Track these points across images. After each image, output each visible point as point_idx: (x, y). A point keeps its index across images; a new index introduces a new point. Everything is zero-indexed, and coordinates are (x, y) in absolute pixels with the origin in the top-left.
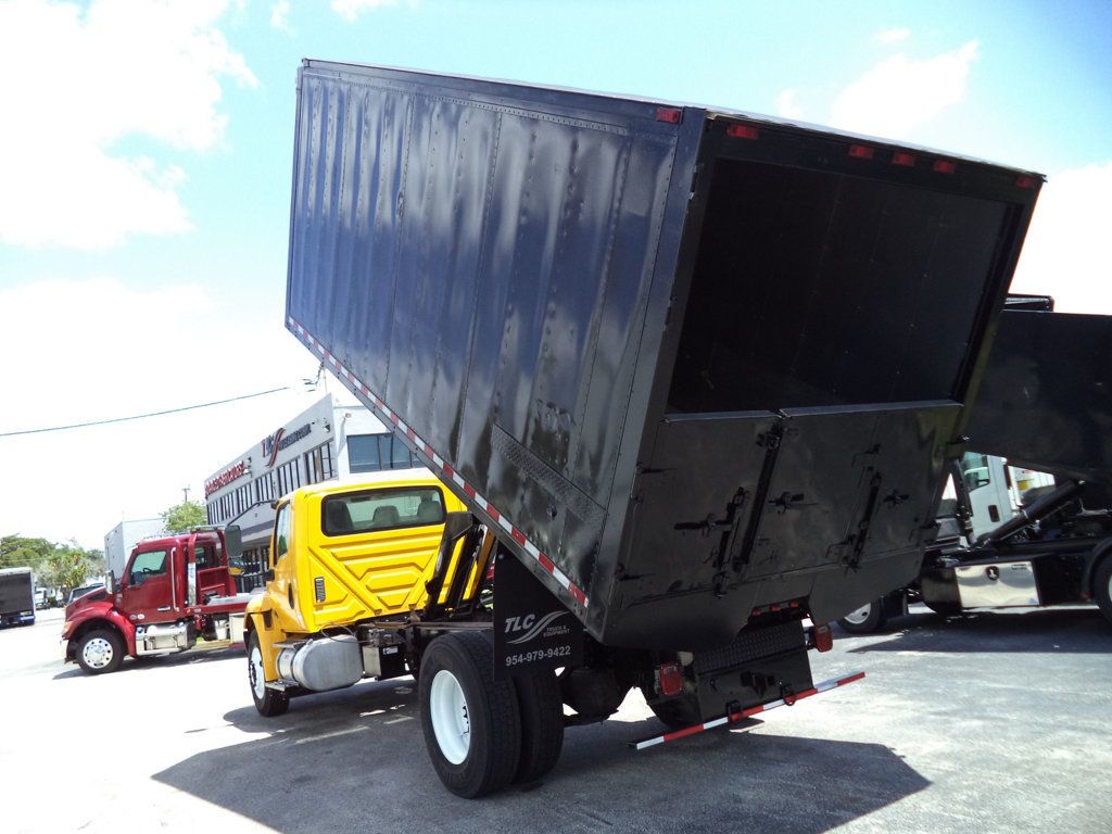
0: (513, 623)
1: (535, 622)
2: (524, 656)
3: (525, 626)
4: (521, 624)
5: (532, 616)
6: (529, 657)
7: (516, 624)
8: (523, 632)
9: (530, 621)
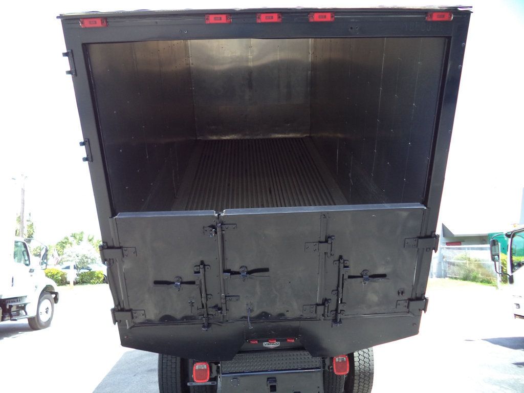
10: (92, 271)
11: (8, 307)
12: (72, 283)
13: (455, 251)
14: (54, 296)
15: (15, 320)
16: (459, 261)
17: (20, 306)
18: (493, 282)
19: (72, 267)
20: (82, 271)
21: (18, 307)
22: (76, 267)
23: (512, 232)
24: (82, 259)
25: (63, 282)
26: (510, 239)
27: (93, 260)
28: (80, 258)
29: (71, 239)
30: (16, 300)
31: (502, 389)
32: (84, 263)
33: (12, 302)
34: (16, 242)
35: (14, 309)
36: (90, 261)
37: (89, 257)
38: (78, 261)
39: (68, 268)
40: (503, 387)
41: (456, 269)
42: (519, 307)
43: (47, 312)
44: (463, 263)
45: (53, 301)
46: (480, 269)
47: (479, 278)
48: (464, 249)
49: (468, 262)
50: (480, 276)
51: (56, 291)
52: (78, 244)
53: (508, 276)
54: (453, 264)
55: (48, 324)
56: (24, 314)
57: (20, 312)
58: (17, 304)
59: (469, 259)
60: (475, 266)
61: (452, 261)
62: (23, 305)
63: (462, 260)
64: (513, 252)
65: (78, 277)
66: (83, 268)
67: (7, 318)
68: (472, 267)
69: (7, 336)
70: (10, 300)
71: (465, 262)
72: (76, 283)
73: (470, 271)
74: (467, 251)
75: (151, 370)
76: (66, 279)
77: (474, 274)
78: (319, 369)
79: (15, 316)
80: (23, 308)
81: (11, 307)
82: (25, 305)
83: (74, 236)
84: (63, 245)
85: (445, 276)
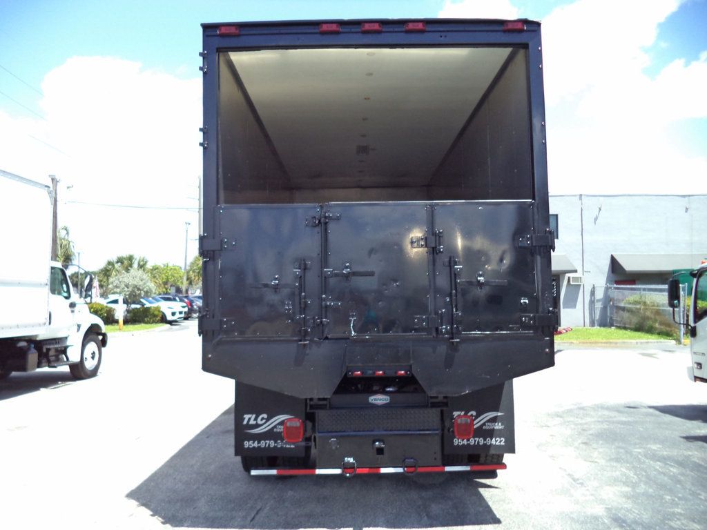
0: (249, 419)
1: (268, 420)
2: (259, 443)
3: (259, 422)
4: (256, 419)
5: (265, 416)
6: (263, 444)
7: (252, 419)
8: (257, 426)
9: (262, 419)
10: (145, 306)
11: (45, 350)
12: (121, 321)
13: (626, 292)
14: (101, 337)
15: (55, 367)
16: (630, 306)
17: (59, 349)
18: (675, 335)
19: (121, 301)
20: (133, 306)
21: (57, 350)
22: (125, 302)
23: (698, 270)
24: (133, 291)
25: (110, 319)
26: (695, 280)
27: (146, 292)
28: (130, 289)
29: (117, 266)
30: (54, 342)
31: (667, 466)
32: (135, 296)
33: (50, 344)
34: (53, 268)
35: (52, 353)
36: (143, 293)
37: (141, 288)
38: (128, 293)
39: (116, 302)
40: (668, 464)
41: (626, 315)
42: (701, 368)
43: (93, 358)
44: (637, 309)
45: (100, 344)
46: (657, 317)
47: (656, 329)
48: (639, 289)
49: (642, 307)
50: (657, 325)
51: (103, 331)
52: (127, 270)
53: (690, 328)
54: (623, 309)
55: (94, 373)
56: (65, 359)
57: (60, 357)
58: (56, 346)
59: (645, 303)
60: (652, 312)
61: (622, 305)
62: (63, 349)
63: (635, 305)
64: (699, 295)
65: (128, 315)
66: (134, 303)
67: (44, 364)
68: (648, 313)
69: (46, 386)
70: (48, 342)
71: (638, 307)
72: (126, 322)
73: (645, 318)
74: (642, 292)
75: (228, 432)
76: (113, 316)
77: (650, 323)
78: (437, 430)
79: (53, 361)
80: (64, 351)
81: (48, 350)
82: (66, 348)
83: (120, 260)
84: (106, 272)
85: (611, 325)
